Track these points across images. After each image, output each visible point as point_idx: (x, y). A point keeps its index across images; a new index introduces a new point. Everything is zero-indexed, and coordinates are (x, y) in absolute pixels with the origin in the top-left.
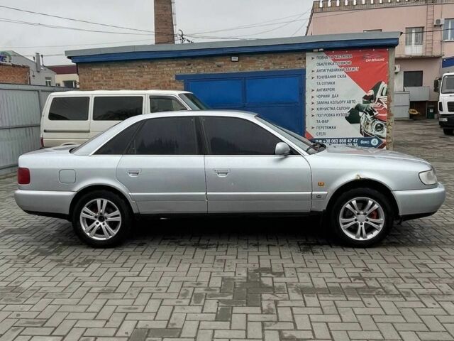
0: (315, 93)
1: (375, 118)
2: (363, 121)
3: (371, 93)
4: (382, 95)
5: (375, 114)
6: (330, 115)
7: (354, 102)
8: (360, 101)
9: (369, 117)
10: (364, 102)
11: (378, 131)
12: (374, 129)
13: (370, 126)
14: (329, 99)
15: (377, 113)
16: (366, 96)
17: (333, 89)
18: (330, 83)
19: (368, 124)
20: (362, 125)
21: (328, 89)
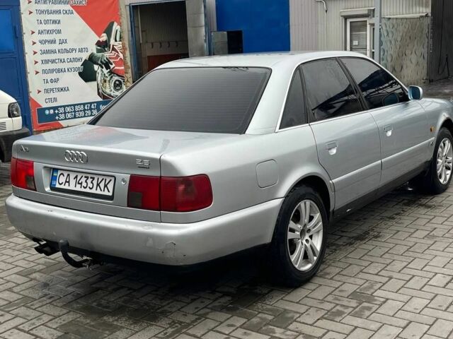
0: (37, 37)
1: (112, 72)
2: (99, 77)
3: (104, 37)
4: (116, 41)
5: (112, 67)
6: (59, 71)
7: (86, 49)
8: (93, 49)
9: (105, 71)
10: (98, 51)
11: (118, 90)
12: (112, 88)
13: (107, 84)
14: (56, 47)
15: (114, 65)
16: (99, 41)
17: (59, 32)
18: (54, 22)
19: (105, 81)
20: (99, 82)
21: (54, 31)
